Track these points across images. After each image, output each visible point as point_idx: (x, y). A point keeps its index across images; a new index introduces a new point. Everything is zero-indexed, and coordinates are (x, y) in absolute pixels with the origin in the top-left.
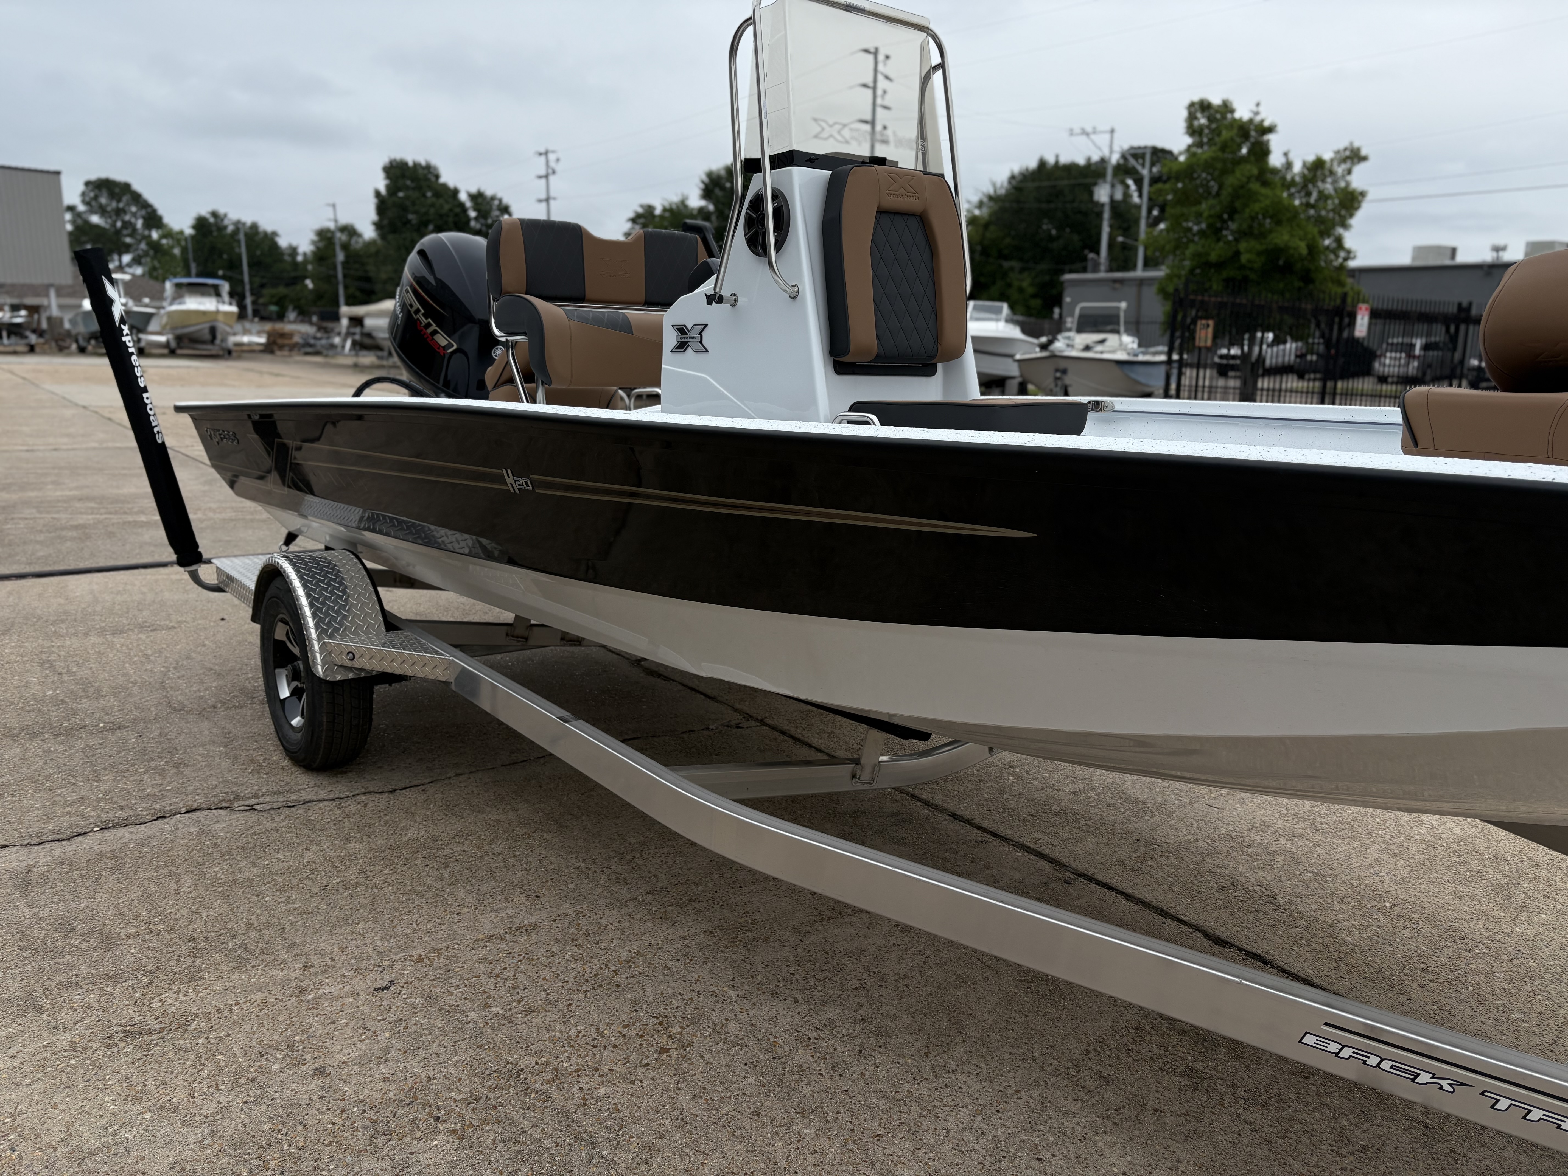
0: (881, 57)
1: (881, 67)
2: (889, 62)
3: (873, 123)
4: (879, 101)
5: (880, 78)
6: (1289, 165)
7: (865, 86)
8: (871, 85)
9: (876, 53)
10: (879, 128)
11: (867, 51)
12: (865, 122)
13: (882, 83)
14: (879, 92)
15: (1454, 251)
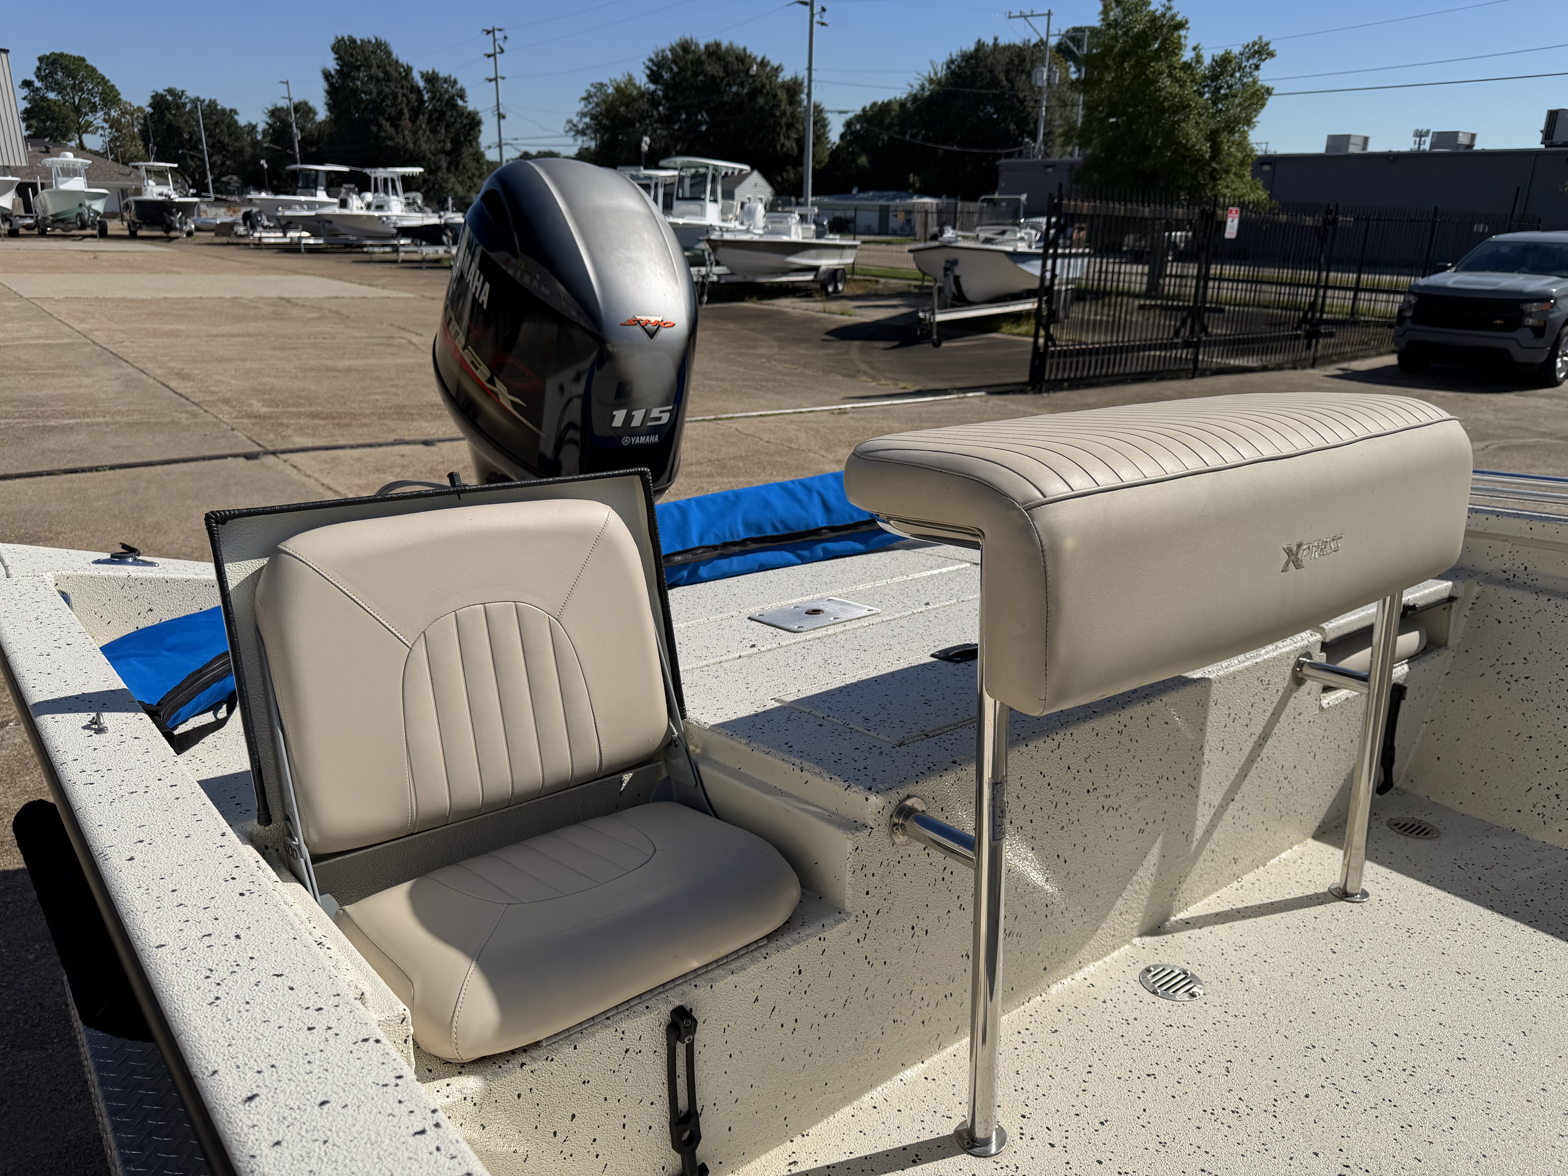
3: (812, 6)
6: (1198, 59)
10: (817, 9)
15: (1366, 140)
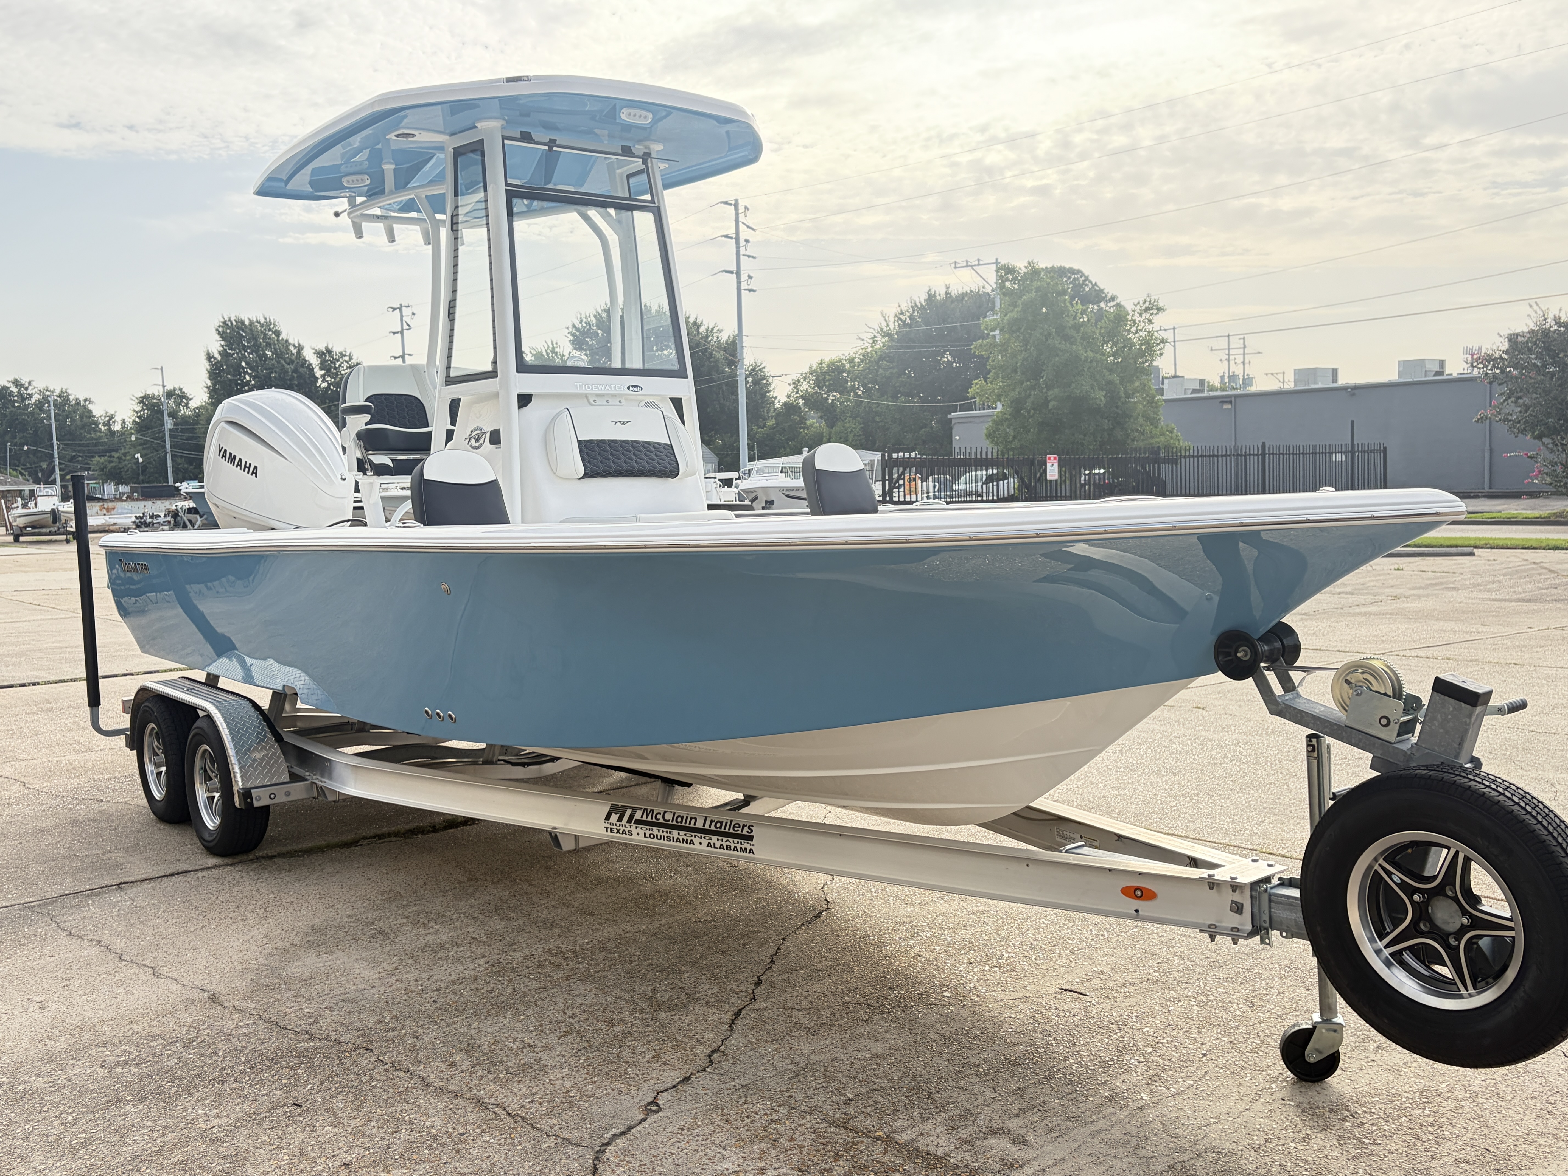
0: (741, 209)
1: (741, 218)
2: (748, 213)
3: (738, 274)
4: (742, 251)
5: (742, 227)
7: (726, 236)
8: (734, 236)
9: (736, 205)
10: (744, 277)
11: (726, 203)
12: (732, 272)
13: (744, 233)
14: (742, 243)
15: (1335, 372)
